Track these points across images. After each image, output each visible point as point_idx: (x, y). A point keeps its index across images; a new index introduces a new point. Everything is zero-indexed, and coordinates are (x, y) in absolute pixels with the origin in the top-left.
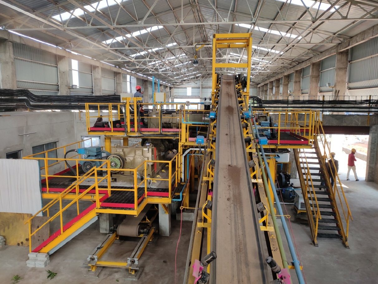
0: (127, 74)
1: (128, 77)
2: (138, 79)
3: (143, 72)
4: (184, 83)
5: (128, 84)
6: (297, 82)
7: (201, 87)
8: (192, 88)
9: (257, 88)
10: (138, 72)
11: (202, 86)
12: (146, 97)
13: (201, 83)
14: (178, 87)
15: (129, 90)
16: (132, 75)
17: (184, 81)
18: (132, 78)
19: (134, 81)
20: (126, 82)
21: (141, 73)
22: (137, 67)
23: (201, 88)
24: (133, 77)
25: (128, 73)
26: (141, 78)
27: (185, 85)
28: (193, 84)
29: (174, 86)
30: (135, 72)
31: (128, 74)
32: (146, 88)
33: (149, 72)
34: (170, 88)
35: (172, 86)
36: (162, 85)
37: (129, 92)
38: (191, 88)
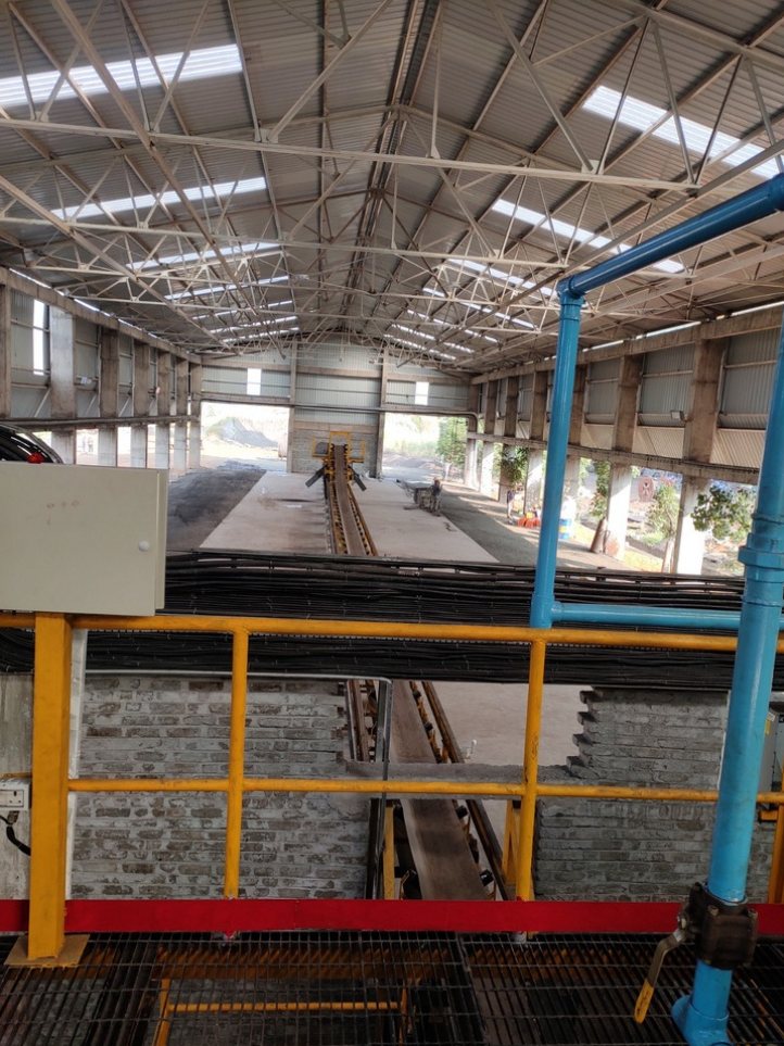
0: (35, 297)
1: (39, 308)
2: (80, 322)
3: (102, 296)
4: (241, 353)
5: (38, 338)
6: (705, 382)
7: (294, 369)
8: (264, 371)
9: (468, 385)
10: (81, 293)
11: (297, 367)
12: (110, 394)
13: (294, 357)
14: (217, 363)
15: (38, 363)
16: (55, 304)
17: (240, 344)
18: (56, 317)
19: (63, 327)
20: (30, 328)
21: (93, 297)
22: (84, 268)
23: (293, 375)
24: (60, 312)
25: (39, 294)
26: (93, 319)
27: (243, 359)
28: (270, 358)
29: (202, 360)
30: (67, 292)
31: (39, 298)
32: (109, 360)
33: (129, 299)
34: (192, 366)
35: (197, 360)
36: (168, 352)
37: (42, 368)
38: (259, 372)
